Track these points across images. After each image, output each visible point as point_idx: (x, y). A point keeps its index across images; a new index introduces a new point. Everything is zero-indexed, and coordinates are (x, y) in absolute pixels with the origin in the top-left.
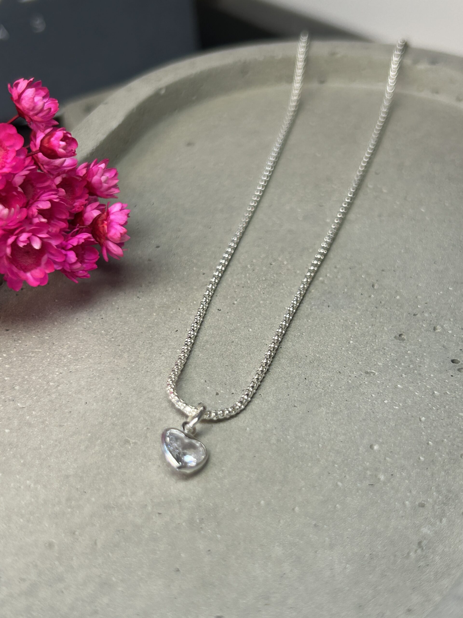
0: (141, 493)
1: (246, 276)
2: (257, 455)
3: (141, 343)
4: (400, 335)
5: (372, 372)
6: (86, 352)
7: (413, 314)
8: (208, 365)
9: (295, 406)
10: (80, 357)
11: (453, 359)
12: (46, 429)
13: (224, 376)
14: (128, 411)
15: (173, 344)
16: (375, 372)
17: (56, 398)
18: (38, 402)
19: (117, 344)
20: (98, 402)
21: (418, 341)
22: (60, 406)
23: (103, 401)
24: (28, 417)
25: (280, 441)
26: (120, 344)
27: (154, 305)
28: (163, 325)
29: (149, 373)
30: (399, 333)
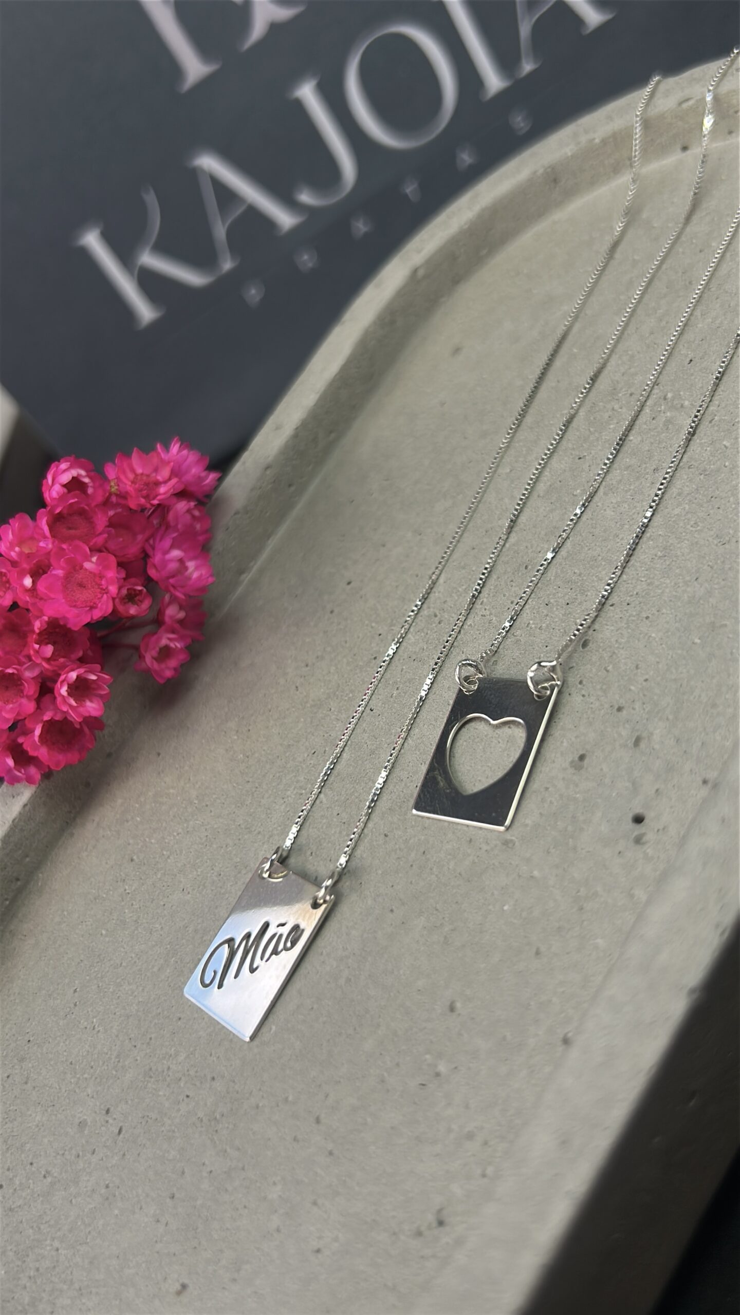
0: (182, 1057)
1: (427, 634)
2: (315, 1006)
3: (271, 776)
4: (582, 758)
5: (512, 841)
6: (214, 796)
7: (616, 707)
8: (324, 821)
9: (392, 911)
10: (204, 804)
11: (638, 810)
12: (136, 932)
13: (335, 844)
14: (216, 907)
15: (302, 779)
16: (516, 840)
17: (160, 879)
18: (143, 884)
19: (247, 779)
20: (194, 889)
21: (602, 770)
22: (158, 896)
23: (199, 887)
24: (126, 911)
25: (350, 980)
26: (251, 780)
27: (307, 702)
28: (304, 740)
29: (260, 837)
30: (581, 753)
